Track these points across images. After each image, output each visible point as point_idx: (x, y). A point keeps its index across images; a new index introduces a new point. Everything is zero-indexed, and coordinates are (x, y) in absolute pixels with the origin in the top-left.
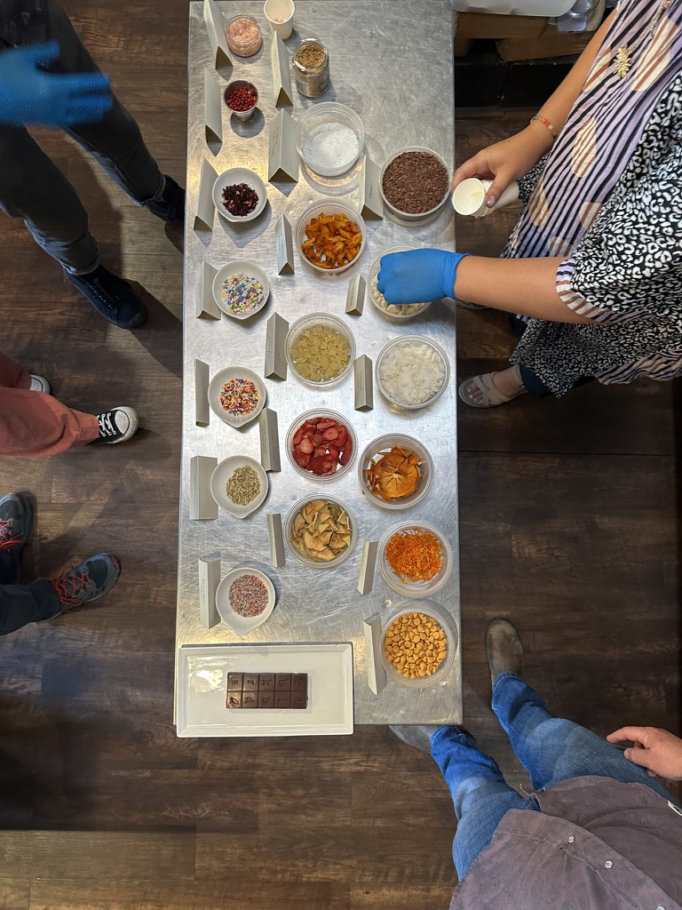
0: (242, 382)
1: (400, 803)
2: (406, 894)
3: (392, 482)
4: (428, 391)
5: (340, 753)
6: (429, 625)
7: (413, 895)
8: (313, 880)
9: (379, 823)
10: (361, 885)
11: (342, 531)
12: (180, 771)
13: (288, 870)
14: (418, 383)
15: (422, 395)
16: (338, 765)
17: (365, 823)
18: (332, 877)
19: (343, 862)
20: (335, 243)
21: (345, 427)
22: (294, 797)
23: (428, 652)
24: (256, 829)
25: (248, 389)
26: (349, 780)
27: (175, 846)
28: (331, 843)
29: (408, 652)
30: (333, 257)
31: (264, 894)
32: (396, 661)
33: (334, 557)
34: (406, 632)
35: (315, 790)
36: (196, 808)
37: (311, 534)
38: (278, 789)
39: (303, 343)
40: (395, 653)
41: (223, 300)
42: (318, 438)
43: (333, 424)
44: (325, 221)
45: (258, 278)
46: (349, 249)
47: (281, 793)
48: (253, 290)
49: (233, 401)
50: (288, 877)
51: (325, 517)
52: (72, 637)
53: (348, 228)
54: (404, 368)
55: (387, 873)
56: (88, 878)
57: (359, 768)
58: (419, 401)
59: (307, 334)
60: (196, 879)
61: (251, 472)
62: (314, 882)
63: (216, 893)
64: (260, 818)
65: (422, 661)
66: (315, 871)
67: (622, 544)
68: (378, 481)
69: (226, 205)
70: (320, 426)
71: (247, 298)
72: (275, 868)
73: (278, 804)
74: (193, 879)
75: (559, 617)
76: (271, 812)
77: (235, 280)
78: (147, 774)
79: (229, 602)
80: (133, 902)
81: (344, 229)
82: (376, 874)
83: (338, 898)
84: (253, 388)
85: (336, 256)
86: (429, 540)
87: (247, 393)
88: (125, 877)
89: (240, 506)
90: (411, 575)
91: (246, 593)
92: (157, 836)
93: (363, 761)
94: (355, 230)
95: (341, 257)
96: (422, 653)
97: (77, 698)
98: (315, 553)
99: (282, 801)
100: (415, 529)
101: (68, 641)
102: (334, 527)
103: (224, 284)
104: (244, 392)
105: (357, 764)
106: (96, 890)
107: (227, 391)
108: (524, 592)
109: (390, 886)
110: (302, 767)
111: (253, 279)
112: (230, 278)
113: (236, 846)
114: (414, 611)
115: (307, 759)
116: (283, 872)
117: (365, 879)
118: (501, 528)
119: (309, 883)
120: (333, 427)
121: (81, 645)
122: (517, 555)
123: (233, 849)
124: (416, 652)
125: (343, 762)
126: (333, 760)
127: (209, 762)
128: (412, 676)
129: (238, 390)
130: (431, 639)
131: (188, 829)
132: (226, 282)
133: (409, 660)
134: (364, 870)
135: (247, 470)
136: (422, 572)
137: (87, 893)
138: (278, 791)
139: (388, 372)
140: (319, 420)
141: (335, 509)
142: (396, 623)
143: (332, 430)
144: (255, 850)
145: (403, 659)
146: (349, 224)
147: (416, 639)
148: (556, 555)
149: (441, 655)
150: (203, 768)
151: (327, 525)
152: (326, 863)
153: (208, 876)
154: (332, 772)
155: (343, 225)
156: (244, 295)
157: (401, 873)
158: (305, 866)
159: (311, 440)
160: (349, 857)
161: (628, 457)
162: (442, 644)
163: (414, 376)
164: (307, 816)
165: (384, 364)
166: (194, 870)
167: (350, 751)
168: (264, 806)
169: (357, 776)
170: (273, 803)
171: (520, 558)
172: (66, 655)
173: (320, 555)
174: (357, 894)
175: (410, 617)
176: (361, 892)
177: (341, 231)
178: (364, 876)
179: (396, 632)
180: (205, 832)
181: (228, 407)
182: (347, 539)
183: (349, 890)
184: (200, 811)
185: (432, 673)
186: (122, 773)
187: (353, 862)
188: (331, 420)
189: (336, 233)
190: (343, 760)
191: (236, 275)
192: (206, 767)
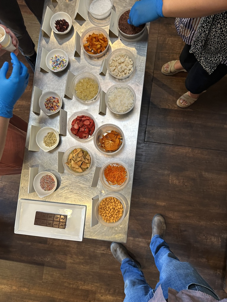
0: (54, 98)
1: (117, 266)
2: (116, 299)
3: (109, 143)
4: (126, 108)
5: (98, 246)
6: (117, 202)
7: (118, 299)
8: (83, 289)
9: (109, 272)
10: (100, 293)
11: (87, 161)
12: (40, 244)
13: (75, 284)
14: (122, 104)
15: (124, 109)
16: (96, 250)
17: (104, 271)
18: (90, 289)
19: (94, 284)
20: (97, 45)
21: (93, 121)
22: (79, 259)
23: (115, 213)
24: (65, 268)
25: (56, 101)
26: (100, 256)
27: (37, 270)
28: (91, 277)
29: (107, 212)
30: (96, 51)
31: (65, 291)
32: (102, 215)
33: (82, 171)
34: (108, 204)
35: (87, 257)
36: (45, 258)
37: (74, 161)
38: (74, 255)
39: (80, 85)
40: (102, 212)
41: (50, 65)
42: (81, 123)
43: (88, 118)
44: (94, 36)
45: (65, 57)
46: (103, 48)
47: (75, 257)
48: (62, 61)
49: (49, 105)
50: (74, 286)
51: (80, 155)
52: (8, 193)
53: (103, 39)
54: (118, 97)
55: (110, 290)
56: (6, 276)
57: (104, 252)
58: (123, 112)
59: (82, 81)
60: (42, 282)
61: (54, 134)
62: (84, 289)
63: (49, 288)
64: (67, 264)
65: (113, 216)
66: (84, 286)
67: (212, 183)
68: (103, 143)
69: (56, 27)
70: (83, 119)
71: (60, 64)
72: (70, 282)
73: (74, 261)
74: (41, 282)
75: (184, 207)
76: (71, 263)
77: (56, 57)
78: (30, 244)
79: (40, 184)
80: (20, 287)
81: (101, 40)
82: (106, 290)
83: (91, 296)
84: (58, 101)
85: (97, 50)
86: (121, 169)
87: (55, 102)
88: (18, 278)
89: (48, 147)
90: (113, 182)
91: (46, 181)
92: (31, 265)
93: (105, 250)
94: (106, 40)
95: (99, 51)
96: (113, 213)
97: (8, 214)
98: (75, 169)
99: (75, 260)
100: (117, 164)
101: (7, 194)
102: (83, 160)
103: (51, 58)
104: (54, 102)
105: (103, 250)
106: (8, 281)
107: (47, 101)
108: (172, 196)
109: (111, 295)
110: (84, 249)
111: (63, 57)
112: (54, 56)
113: (58, 273)
114: (112, 196)
115: (86, 246)
116: (73, 284)
117: (102, 291)
118: (166, 172)
119: (81, 289)
120: (88, 120)
121: (11, 196)
122: (171, 183)
123: (56, 274)
124: (111, 212)
125: (98, 249)
126: (95, 248)
127: (51, 243)
128: (108, 222)
129: (52, 101)
130: (117, 208)
131: (41, 264)
132: (52, 58)
133: (107, 215)
134: (101, 288)
135: (53, 133)
136: (117, 181)
137: (5, 281)
138: (74, 256)
139: (111, 99)
140: (83, 117)
141: (84, 153)
142: (104, 200)
143: (88, 121)
144: (64, 275)
145: (105, 214)
146: (104, 38)
147: (111, 207)
148: (186, 184)
149: (120, 215)
150: (49, 244)
151: (80, 159)
152: (88, 284)
153: (47, 282)
154: (94, 252)
155: (101, 38)
156: (58, 63)
157: (115, 291)
158: (81, 283)
159: (78, 124)
160: (97, 283)
161: (218, 151)
162: (121, 210)
163: (121, 101)
164: (83, 266)
165: (110, 95)
166: (42, 279)
167: (101, 245)
168: (69, 261)
169: (103, 254)
170: (72, 260)
171: (172, 184)
172: (6, 199)
173: (77, 170)
174: (99, 296)
175: (110, 198)
176: (100, 295)
177: (100, 40)
178: (102, 290)
179: (104, 204)
180: (47, 266)
181: (47, 107)
182: (88, 165)
183: (95, 294)
184: (46, 259)
185: (116, 222)
186: (21, 242)
187: (98, 285)
188: (88, 117)
189: (98, 41)
190: (98, 248)
191: (57, 55)
192: (50, 244)
